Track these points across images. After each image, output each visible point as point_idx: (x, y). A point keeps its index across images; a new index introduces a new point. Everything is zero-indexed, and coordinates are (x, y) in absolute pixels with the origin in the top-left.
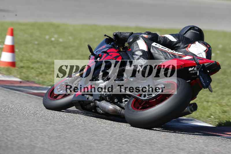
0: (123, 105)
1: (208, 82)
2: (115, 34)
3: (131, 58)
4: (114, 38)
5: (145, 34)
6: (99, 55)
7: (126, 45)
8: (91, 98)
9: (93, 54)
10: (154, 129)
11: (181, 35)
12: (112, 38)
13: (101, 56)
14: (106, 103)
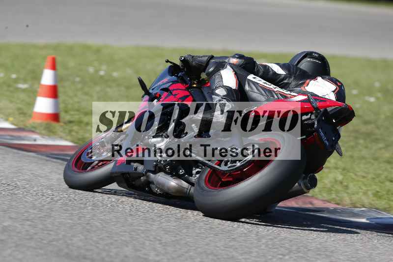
0: (193, 179)
1: (334, 139)
2: (183, 58)
3: (208, 98)
4: (182, 66)
5: (234, 57)
6: (156, 93)
7: (203, 76)
8: (141, 168)
9: (147, 92)
10: (243, 220)
11: (293, 65)
12: (179, 64)
13: (160, 96)
14: (165, 177)
